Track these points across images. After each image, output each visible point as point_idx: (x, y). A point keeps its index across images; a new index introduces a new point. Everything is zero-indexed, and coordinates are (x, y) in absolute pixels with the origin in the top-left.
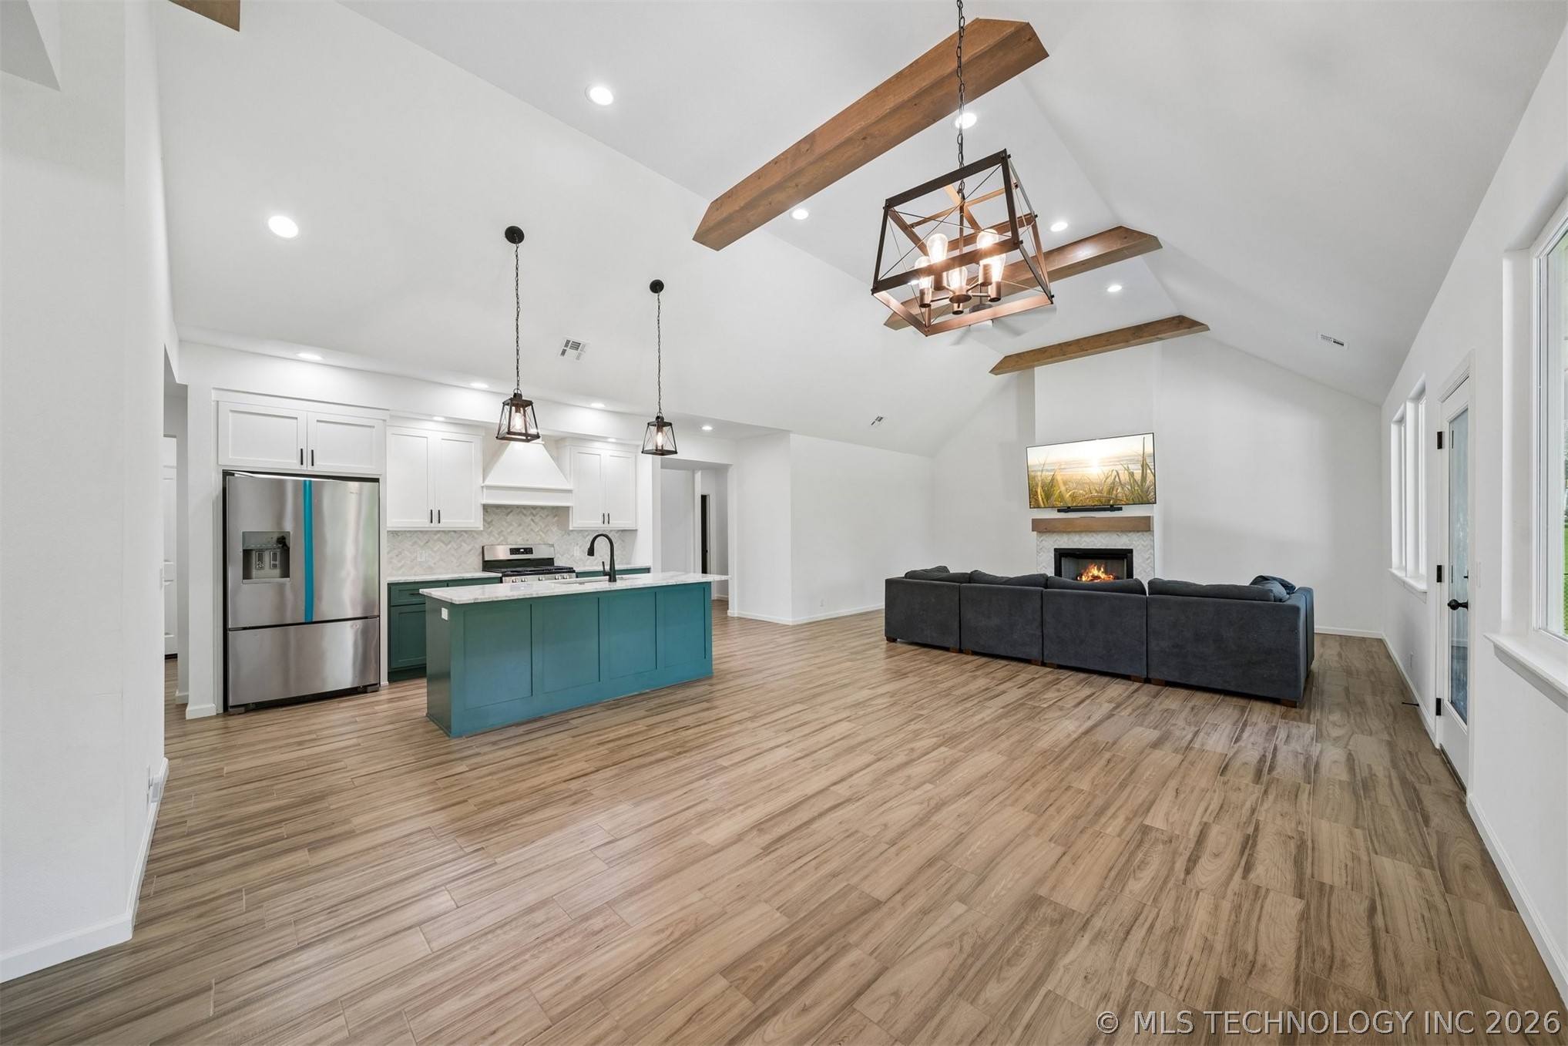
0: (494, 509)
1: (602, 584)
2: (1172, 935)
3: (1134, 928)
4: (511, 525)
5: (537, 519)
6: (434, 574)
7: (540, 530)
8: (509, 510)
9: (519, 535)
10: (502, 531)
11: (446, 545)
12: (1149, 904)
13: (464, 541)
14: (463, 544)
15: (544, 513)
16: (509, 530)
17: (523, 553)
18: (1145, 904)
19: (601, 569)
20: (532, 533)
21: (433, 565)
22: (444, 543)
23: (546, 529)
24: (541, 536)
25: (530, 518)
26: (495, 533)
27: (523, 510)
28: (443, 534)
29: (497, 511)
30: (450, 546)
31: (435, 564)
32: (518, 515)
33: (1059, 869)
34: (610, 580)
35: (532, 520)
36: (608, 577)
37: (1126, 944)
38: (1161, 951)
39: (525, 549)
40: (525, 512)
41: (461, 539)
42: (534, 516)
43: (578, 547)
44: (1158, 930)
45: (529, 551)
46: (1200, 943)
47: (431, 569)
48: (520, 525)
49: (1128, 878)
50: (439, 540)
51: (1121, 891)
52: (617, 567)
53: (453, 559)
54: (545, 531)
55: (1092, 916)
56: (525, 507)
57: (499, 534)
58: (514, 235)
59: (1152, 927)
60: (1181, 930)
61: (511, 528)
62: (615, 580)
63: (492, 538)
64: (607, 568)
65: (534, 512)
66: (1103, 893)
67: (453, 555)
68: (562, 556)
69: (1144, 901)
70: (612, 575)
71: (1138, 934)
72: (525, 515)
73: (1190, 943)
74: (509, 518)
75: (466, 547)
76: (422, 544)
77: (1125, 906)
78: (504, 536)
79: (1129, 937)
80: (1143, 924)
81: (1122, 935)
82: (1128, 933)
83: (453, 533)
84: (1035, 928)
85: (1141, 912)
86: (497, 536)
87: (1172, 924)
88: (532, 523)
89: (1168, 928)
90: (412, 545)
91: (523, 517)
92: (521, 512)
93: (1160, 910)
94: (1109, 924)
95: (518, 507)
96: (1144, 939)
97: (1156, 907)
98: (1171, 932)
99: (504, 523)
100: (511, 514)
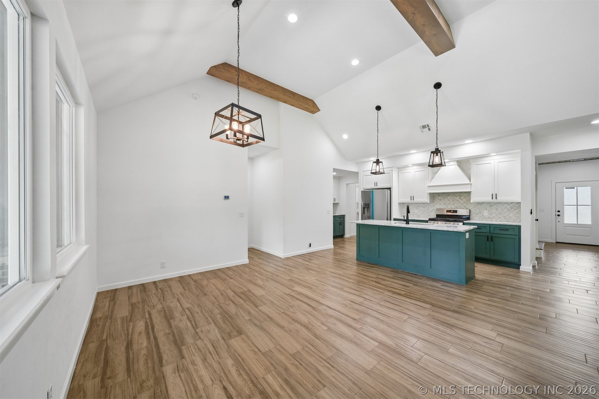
0: (442, 194)
1: (403, 225)
2: (204, 357)
3: (214, 349)
4: (449, 200)
5: (462, 198)
6: (420, 218)
7: (464, 202)
8: (448, 194)
9: (453, 204)
10: (445, 203)
11: (424, 208)
12: (220, 360)
13: (430, 206)
14: (430, 208)
15: (465, 195)
16: (448, 203)
17: (452, 212)
18: (220, 359)
19: (403, 218)
20: (459, 204)
21: (420, 215)
22: (423, 207)
23: (467, 202)
24: (464, 205)
25: (459, 197)
26: (442, 204)
27: (455, 194)
28: (422, 204)
29: (443, 195)
30: (425, 208)
31: (420, 214)
32: (453, 196)
33: (251, 345)
34: (406, 224)
35: (460, 198)
36: (405, 222)
37: (211, 344)
38: (202, 350)
39: (453, 211)
40: (456, 195)
41: (429, 206)
42: (461, 196)
43: (487, 211)
44: (208, 354)
45: (456, 212)
46: (196, 362)
47: (419, 216)
48: (454, 200)
49: (234, 362)
50: (421, 206)
51: (230, 356)
52: (409, 218)
53: (426, 213)
54: (467, 203)
55: (226, 342)
56: (456, 193)
57: (444, 204)
58: (378, 108)
59: (211, 354)
60: (204, 361)
61: (449, 202)
62: (408, 224)
63: (441, 206)
64: (405, 218)
65: (461, 194)
66: (233, 350)
67: (426, 211)
68: (477, 215)
69: (221, 359)
70: (407, 221)
71: (211, 349)
72: (456, 196)
73: (198, 360)
74: (449, 197)
75: (431, 209)
76: (416, 207)
77: (224, 354)
78: (446, 205)
79: (212, 346)
80: (214, 353)
81: (214, 345)
82: (214, 347)
83: (426, 204)
84: (230, 329)
85: (218, 355)
86: (443, 205)
87: (207, 360)
88: (460, 199)
89: (207, 358)
90: (413, 208)
91: (455, 197)
92: (454, 195)
93: (215, 361)
94: (220, 344)
95: (453, 193)
96: (209, 349)
97: (217, 361)
98: (205, 357)
99: (446, 200)
100: (449, 196)
